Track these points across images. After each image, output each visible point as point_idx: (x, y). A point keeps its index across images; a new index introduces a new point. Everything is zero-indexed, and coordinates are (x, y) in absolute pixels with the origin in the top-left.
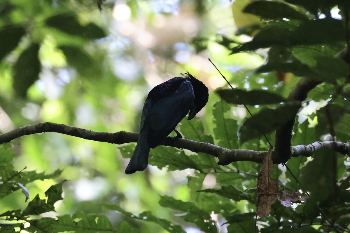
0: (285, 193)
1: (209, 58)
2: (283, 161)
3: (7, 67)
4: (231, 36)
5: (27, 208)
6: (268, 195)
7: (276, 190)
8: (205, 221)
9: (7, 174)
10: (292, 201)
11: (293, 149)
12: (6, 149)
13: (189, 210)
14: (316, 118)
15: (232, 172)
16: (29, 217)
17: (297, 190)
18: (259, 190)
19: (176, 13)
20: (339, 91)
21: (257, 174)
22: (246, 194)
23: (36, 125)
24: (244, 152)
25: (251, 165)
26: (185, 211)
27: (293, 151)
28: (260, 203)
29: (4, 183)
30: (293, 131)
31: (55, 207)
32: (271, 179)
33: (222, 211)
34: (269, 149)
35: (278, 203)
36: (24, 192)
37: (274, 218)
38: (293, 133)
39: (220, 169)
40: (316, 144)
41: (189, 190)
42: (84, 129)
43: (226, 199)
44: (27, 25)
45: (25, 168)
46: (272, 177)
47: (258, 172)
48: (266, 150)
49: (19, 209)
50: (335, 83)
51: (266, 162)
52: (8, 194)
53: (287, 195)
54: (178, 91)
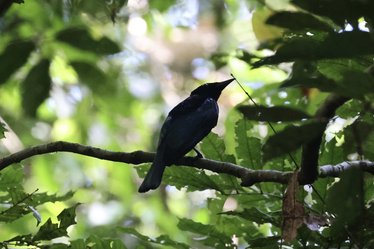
0: (312, 217)
1: (232, 73)
2: (309, 182)
3: (15, 84)
4: (252, 50)
5: (38, 233)
6: (294, 218)
7: (302, 213)
8: (227, 245)
9: (17, 197)
10: (319, 225)
11: (320, 169)
12: (15, 169)
13: (209, 234)
14: (343, 136)
15: (255, 193)
16: (40, 242)
17: (323, 213)
18: (284, 213)
19: (194, 27)
20: (367, 107)
21: (281, 195)
22: (270, 216)
23: (48, 145)
24: (268, 173)
25: (275, 186)
26: (205, 234)
27: (320, 172)
28: (286, 227)
29: (14, 206)
30: (320, 150)
31: (68, 232)
32: (297, 201)
33: (244, 234)
34: (294, 169)
35: (305, 226)
36: (35, 215)
37: (299, 242)
38: (320, 152)
39: (242, 190)
40: (345, 164)
41: (210, 212)
42: (99, 148)
43: (248, 222)
44: (37, 39)
45: (37, 191)
46: (298, 199)
47: (283, 193)
48: (291, 170)
49: (29, 234)
50: (362, 99)
51: (291, 183)
52: (18, 217)
53: (314, 218)
54: (200, 109)
